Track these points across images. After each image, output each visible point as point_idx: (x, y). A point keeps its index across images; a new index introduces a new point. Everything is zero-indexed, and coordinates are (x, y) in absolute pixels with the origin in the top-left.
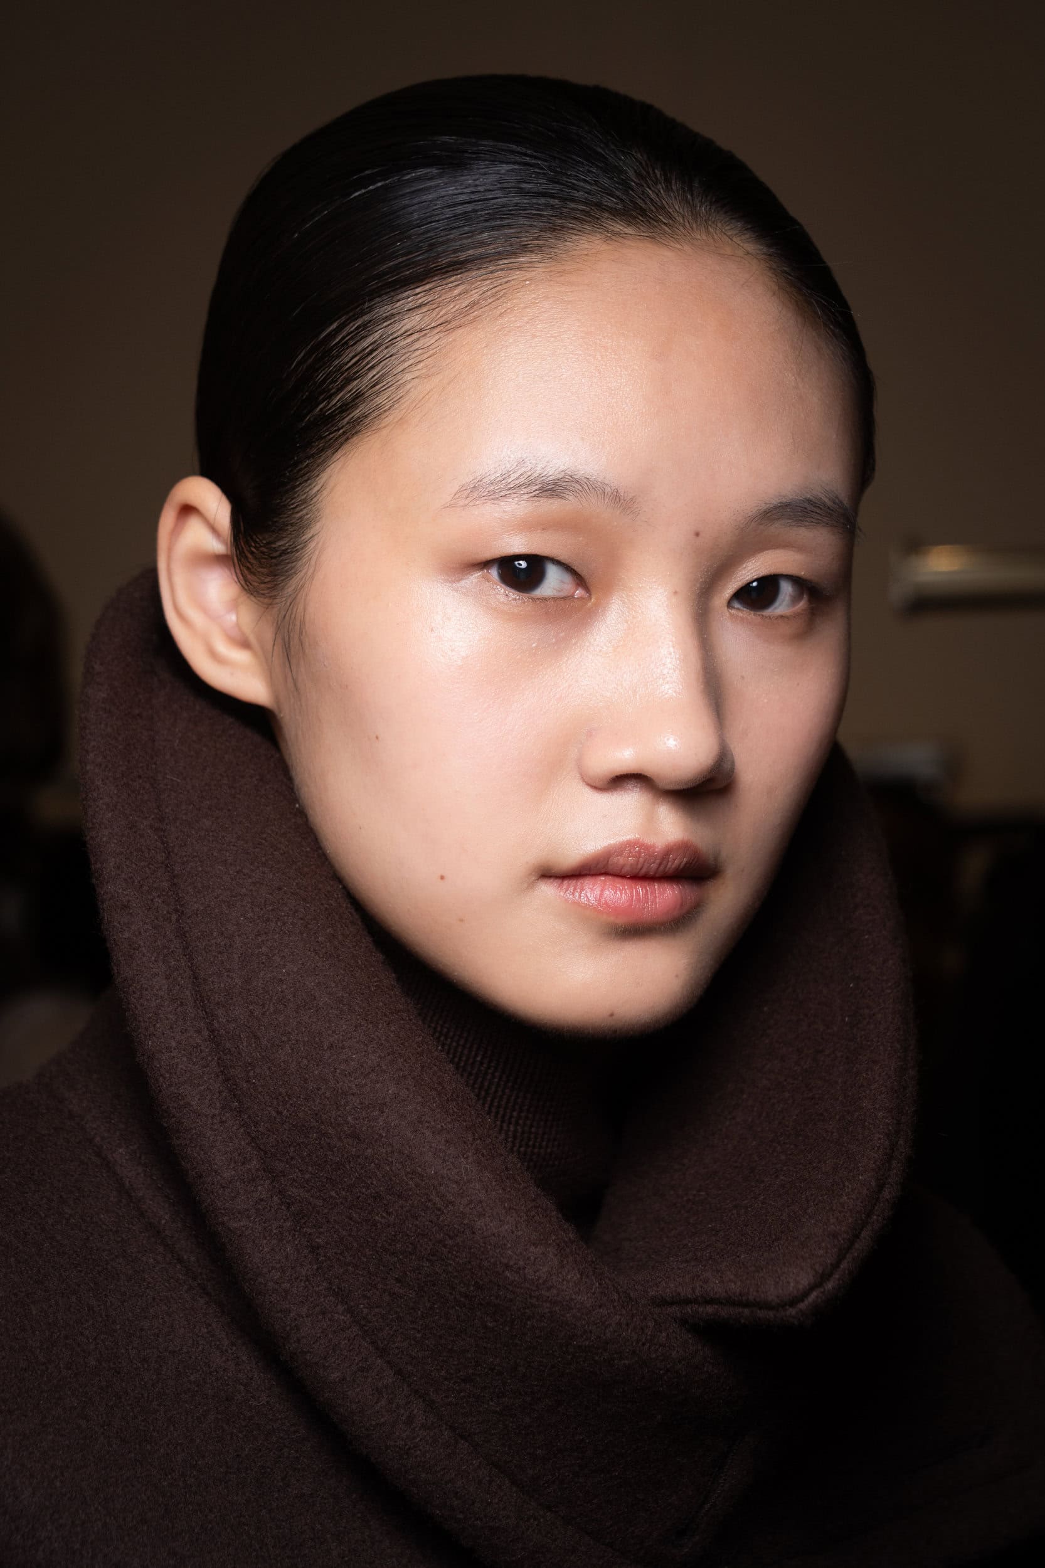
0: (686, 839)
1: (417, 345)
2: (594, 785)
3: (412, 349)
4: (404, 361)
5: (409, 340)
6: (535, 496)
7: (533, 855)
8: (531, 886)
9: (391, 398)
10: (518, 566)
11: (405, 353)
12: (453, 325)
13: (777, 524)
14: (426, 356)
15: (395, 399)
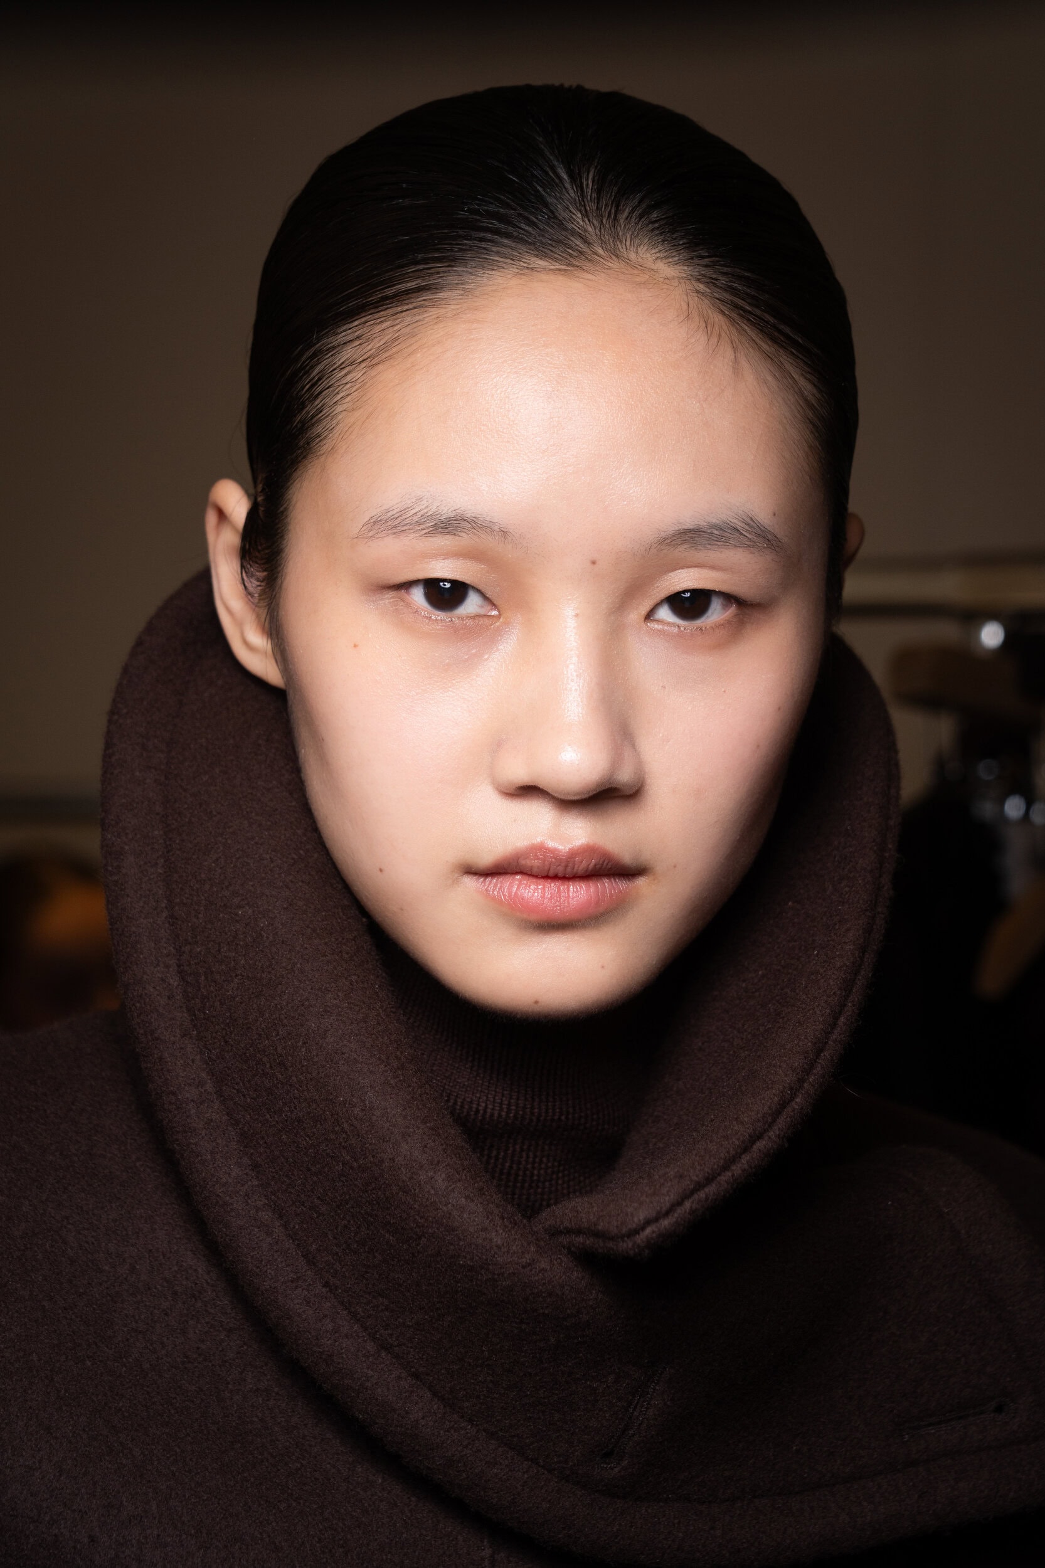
0: (591, 843)
1: (348, 378)
2: (508, 792)
3: (344, 382)
4: (338, 393)
5: (343, 372)
6: (428, 533)
7: (454, 854)
8: (456, 882)
9: (326, 428)
10: (443, 586)
11: (340, 386)
12: (374, 361)
13: (681, 548)
14: (354, 389)
15: (330, 429)
